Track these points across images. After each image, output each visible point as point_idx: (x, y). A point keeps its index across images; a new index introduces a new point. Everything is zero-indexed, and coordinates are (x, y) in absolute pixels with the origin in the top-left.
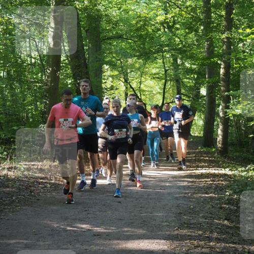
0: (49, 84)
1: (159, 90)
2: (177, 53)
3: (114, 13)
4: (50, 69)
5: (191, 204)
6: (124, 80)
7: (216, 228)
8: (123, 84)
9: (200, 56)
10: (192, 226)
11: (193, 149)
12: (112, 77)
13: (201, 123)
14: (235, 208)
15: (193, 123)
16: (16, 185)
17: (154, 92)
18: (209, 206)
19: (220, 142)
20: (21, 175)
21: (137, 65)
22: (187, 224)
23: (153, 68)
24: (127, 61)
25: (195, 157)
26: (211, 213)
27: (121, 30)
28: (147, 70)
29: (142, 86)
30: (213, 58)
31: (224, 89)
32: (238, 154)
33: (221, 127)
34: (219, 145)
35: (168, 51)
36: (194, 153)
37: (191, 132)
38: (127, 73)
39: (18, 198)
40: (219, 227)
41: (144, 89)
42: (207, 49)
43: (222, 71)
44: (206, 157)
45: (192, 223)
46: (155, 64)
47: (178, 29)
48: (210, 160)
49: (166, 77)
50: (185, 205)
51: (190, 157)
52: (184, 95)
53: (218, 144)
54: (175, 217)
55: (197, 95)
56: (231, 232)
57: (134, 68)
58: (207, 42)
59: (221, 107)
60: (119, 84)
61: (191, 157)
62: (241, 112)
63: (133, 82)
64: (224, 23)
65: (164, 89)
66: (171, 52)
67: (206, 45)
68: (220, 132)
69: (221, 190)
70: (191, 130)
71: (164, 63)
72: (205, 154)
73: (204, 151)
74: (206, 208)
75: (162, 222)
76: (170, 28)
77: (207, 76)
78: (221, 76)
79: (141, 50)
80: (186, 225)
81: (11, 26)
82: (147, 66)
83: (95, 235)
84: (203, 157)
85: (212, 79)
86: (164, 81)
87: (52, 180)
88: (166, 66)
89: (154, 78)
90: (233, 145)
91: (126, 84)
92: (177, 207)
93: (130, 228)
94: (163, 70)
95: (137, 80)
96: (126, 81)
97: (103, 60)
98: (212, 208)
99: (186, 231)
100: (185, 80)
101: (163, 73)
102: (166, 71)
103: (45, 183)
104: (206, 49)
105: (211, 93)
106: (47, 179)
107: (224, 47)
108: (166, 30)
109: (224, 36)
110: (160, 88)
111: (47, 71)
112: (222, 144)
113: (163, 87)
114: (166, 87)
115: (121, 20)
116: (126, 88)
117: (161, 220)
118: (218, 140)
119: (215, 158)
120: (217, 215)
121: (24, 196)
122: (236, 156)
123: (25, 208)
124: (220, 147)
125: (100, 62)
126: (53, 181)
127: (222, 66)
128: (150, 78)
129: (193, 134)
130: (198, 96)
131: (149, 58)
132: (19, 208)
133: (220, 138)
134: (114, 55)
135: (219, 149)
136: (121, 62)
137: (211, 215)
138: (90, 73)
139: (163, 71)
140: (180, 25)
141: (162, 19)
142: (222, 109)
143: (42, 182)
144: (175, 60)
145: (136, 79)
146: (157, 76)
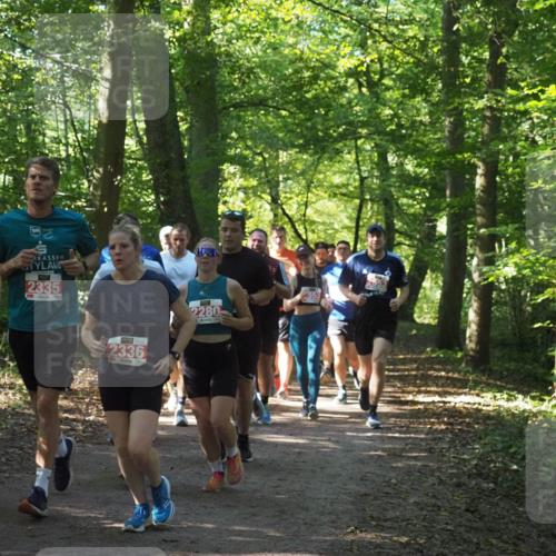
0: (97, 203)
1: (347, 222)
2: (387, 141)
3: (248, 51)
4: (101, 170)
5: (392, 474)
6: (269, 198)
7: (443, 529)
8: (268, 207)
9: (436, 148)
10: (388, 524)
11: (414, 352)
12: (245, 189)
13: (438, 295)
14: (491, 485)
15: (420, 296)
16: (7, 424)
17: (336, 226)
18: (431, 480)
19: (474, 338)
20: (21, 403)
21: (300, 167)
22: (379, 519)
23: (335, 174)
24: (277, 157)
25: (417, 369)
26: (434, 496)
27: (265, 89)
28: (321, 176)
29: (310, 212)
30: (461, 153)
31: (484, 221)
32: (512, 366)
33: (475, 305)
34: (471, 345)
35: (368, 137)
36: (415, 361)
37: (415, 316)
38: (278, 183)
39: (7, 453)
40: (449, 527)
41: (315, 218)
42: (449, 132)
43: (479, 182)
44: (439, 370)
45: (388, 517)
46: (337, 165)
47: (388, 88)
48: (448, 378)
49: (362, 193)
50: (378, 476)
51: (405, 370)
52: (401, 233)
53: (467, 342)
54: (352, 503)
55: (430, 233)
56: (475, 540)
57: (294, 171)
58: (450, 117)
59: (475, 261)
60: (261, 207)
61: (408, 370)
62: (515, 274)
63: (290, 202)
64: (487, 77)
65: (358, 219)
66: (373, 139)
67: (447, 123)
68: (472, 316)
69: (464, 445)
70: (416, 310)
71: (358, 162)
72: (438, 364)
73: (438, 356)
74: (425, 485)
75: (322, 514)
76: (371, 85)
77: (448, 192)
78: (478, 193)
79: (305, 132)
80: (374, 523)
81: (18, 73)
82: (321, 167)
83: (165, 541)
84: (435, 370)
85: (458, 199)
86: (357, 201)
87: (90, 415)
88: (363, 168)
89: (335, 195)
90: (503, 344)
91: (274, 206)
92: (362, 480)
93: (247, 525)
94: (357, 177)
95: (299, 199)
96: (275, 200)
97: (224, 154)
98: (439, 484)
99: (373, 535)
100: (405, 201)
101: (357, 184)
102: (362, 180)
103: (74, 420)
104: (447, 133)
105: (457, 229)
106: (80, 412)
107: (486, 130)
108: (364, 90)
109: (480, 104)
110: (349, 218)
111: (92, 175)
112: (478, 343)
113: (354, 215)
114: (363, 216)
115: (264, 66)
116: (275, 215)
117: (321, 509)
118: (468, 335)
119: (459, 372)
120: (448, 501)
121: (21, 449)
122: (508, 370)
123: (19, 476)
124: (472, 350)
125: (216, 158)
126: (91, 418)
127: (480, 171)
128: (326, 195)
129: (418, 320)
130: (431, 235)
131: (323, 150)
132: (7, 475)
133: (472, 330)
134: (249, 143)
135: (471, 353)
136: (264, 159)
137: (433, 501)
138: (190, 181)
139: (355, 180)
140: (394, 80)
141: (349, 66)
142: (478, 265)
143: (67, 418)
144: (383, 157)
145: (297, 196)
146: (344, 191)
